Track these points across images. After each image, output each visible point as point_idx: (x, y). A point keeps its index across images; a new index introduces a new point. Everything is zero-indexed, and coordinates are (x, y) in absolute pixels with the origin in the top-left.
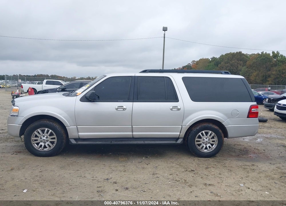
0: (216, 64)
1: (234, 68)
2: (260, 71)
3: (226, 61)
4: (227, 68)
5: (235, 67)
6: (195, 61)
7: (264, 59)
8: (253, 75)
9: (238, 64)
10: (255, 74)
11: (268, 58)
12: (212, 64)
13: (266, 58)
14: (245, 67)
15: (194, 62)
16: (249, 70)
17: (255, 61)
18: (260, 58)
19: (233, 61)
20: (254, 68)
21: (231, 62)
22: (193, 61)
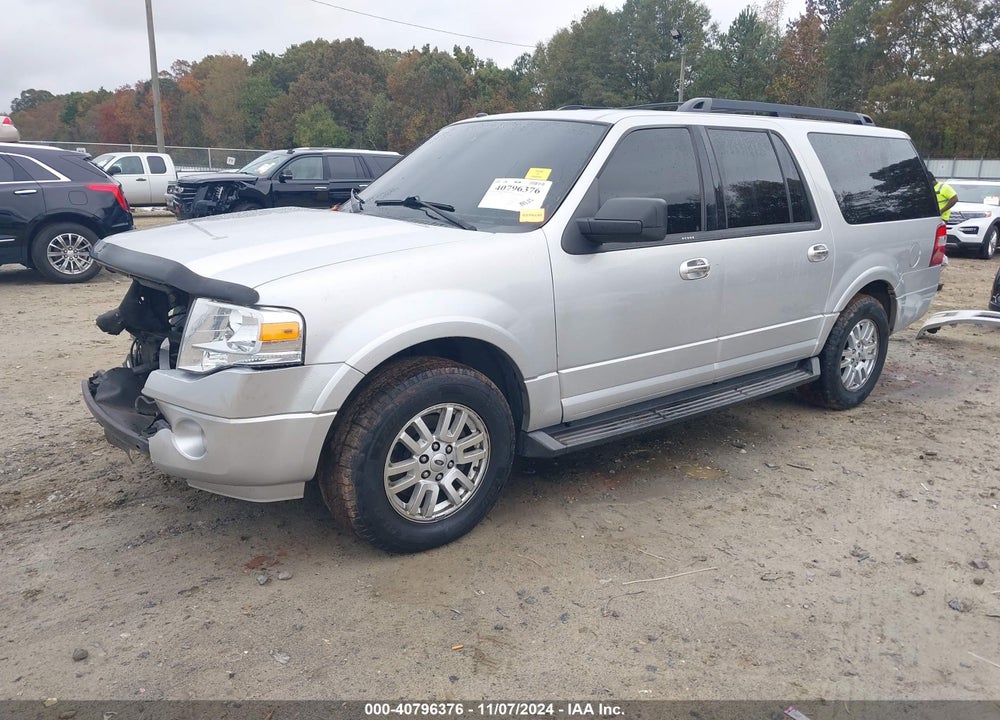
0: (276, 78)
1: (347, 97)
2: (431, 111)
3: (314, 69)
4: (323, 97)
5: (348, 93)
6: (184, 63)
7: (439, 71)
8: (412, 125)
9: (356, 82)
10: (417, 121)
11: (450, 70)
12: (261, 78)
13: (445, 67)
14: (381, 95)
15: (184, 68)
16: (399, 105)
17: (411, 74)
18: (428, 66)
19: (341, 73)
20: (412, 101)
21: (331, 74)
22: (180, 63)
